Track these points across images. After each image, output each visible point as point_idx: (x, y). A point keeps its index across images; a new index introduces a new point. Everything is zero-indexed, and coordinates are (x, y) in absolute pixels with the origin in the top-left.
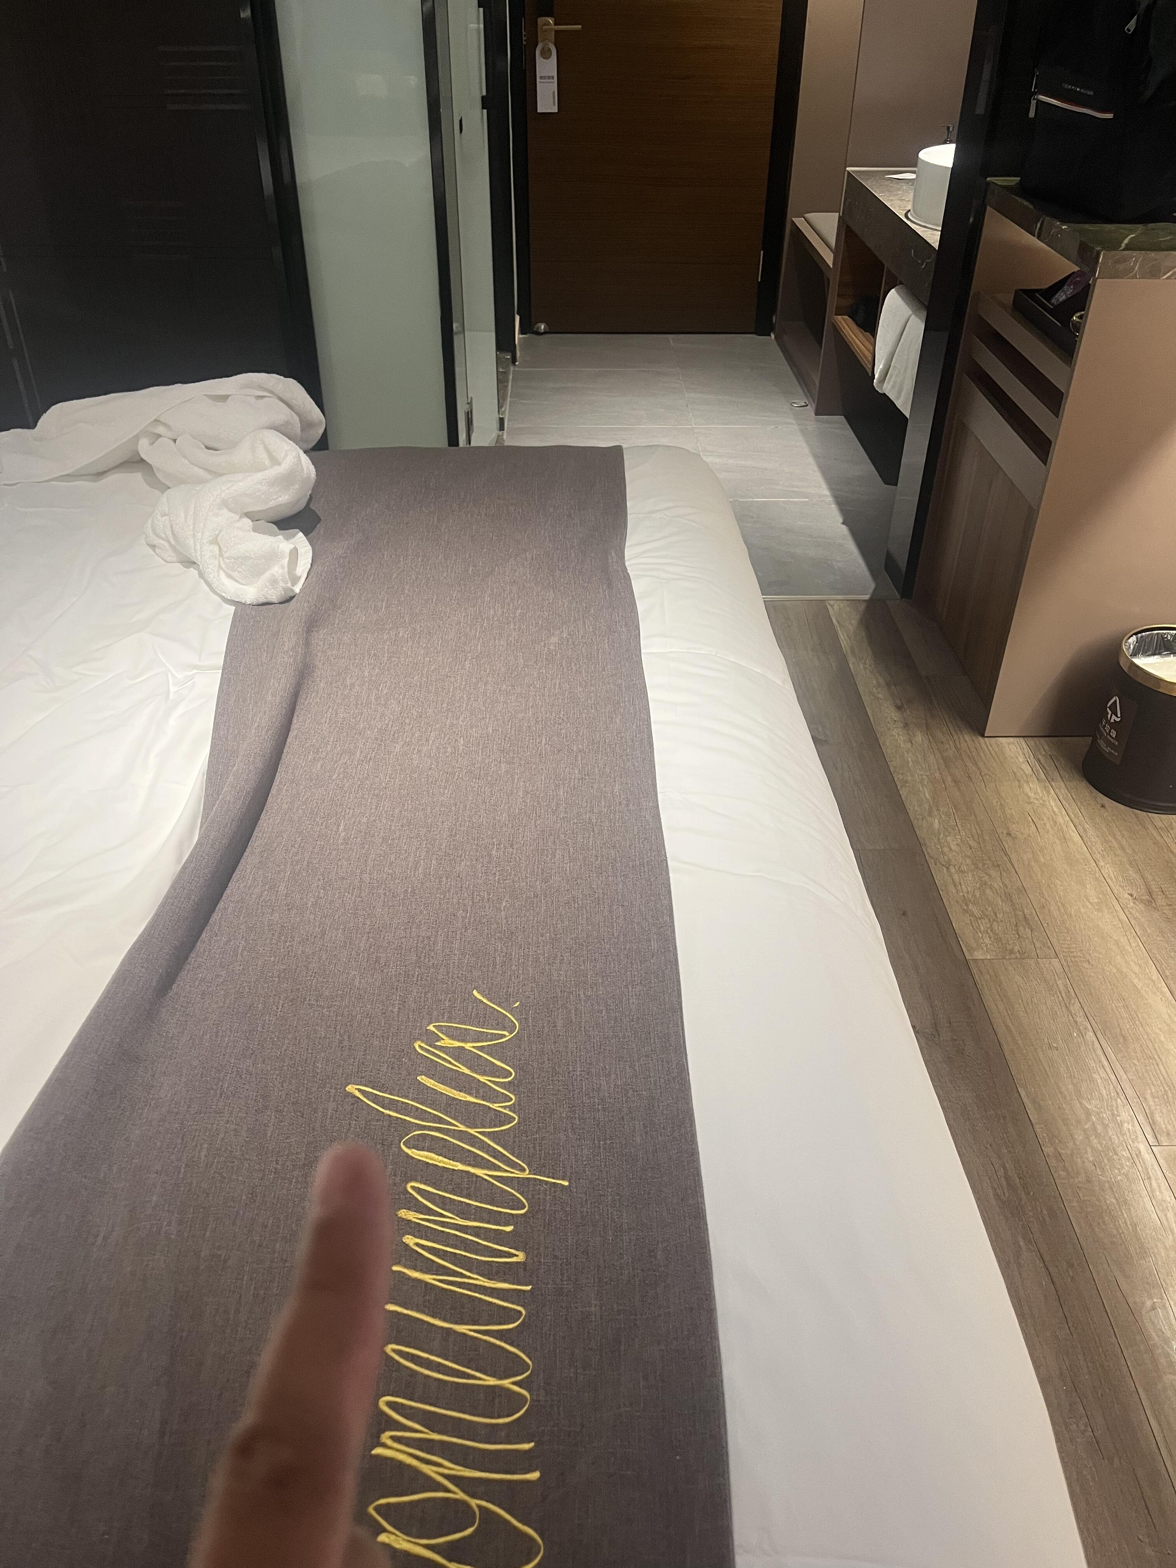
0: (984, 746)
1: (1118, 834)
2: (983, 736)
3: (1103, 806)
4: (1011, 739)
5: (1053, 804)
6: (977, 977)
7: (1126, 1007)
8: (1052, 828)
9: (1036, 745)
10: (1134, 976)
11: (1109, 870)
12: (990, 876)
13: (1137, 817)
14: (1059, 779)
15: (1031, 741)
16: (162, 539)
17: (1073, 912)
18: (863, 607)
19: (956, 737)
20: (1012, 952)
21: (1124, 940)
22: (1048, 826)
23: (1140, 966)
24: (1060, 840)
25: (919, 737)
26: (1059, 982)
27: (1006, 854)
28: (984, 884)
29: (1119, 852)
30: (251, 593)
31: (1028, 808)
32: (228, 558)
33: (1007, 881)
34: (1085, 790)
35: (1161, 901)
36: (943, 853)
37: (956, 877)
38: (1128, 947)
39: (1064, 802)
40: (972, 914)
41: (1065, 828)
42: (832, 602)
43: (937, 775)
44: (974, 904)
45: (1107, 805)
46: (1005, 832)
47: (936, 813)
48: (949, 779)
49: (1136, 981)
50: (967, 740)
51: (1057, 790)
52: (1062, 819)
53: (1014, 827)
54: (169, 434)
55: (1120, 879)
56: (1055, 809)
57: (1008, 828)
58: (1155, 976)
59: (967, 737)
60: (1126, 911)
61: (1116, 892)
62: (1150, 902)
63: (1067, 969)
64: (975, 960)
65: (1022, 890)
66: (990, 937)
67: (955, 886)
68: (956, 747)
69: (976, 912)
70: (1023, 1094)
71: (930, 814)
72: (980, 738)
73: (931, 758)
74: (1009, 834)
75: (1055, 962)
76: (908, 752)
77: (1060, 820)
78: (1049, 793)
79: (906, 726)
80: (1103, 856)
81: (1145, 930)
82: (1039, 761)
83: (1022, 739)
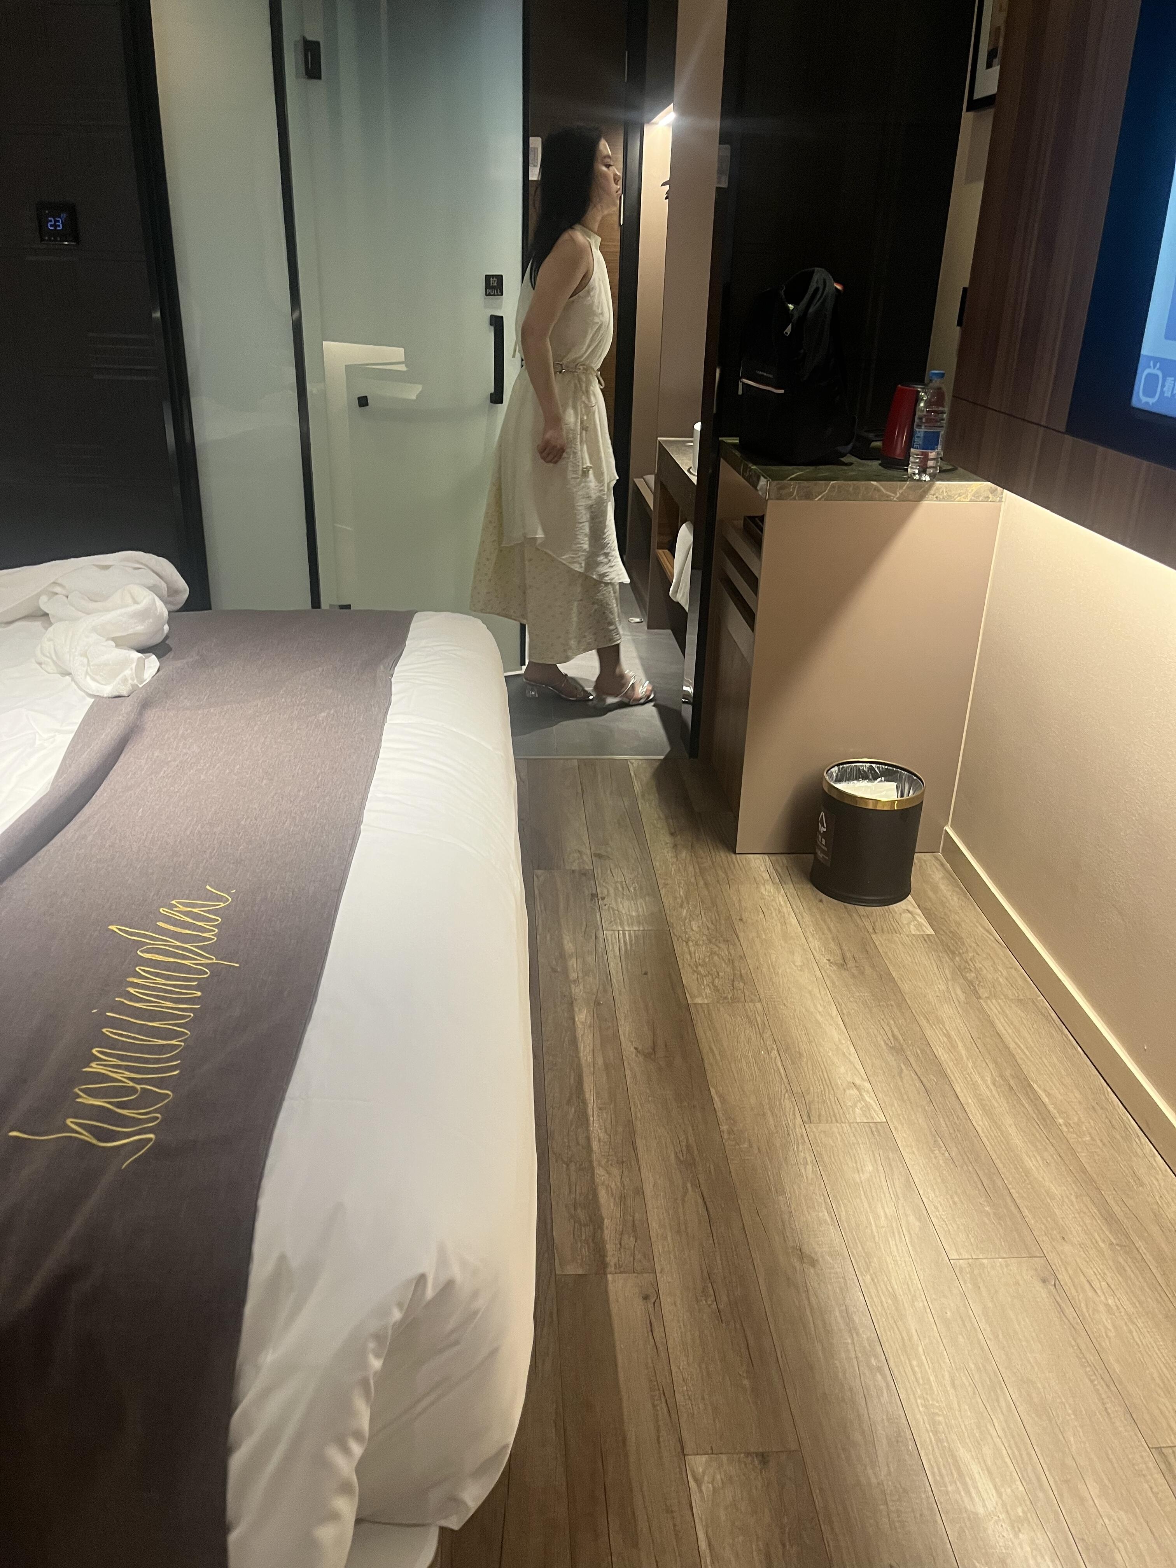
0: (735, 860)
1: (828, 920)
2: (735, 853)
3: (821, 901)
4: (758, 855)
5: (780, 898)
6: (694, 1016)
7: (807, 1034)
8: (777, 915)
9: (777, 860)
10: (818, 1014)
11: (815, 943)
12: (720, 948)
13: (846, 908)
14: (790, 882)
15: (773, 857)
16: (47, 657)
17: (780, 972)
18: (658, 764)
19: (713, 854)
20: (726, 998)
21: (816, 991)
22: (774, 914)
23: (825, 1007)
24: (781, 923)
25: (684, 854)
26: (759, 1019)
27: (736, 934)
28: (713, 953)
29: (826, 931)
30: (107, 690)
31: (761, 902)
32: (93, 665)
33: (732, 952)
34: (809, 890)
35: (851, 964)
36: (686, 933)
37: (692, 949)
38: (819, 995)
39: (790, 898)
40: (699, 973)
41: (786, 915)
42: (633, 761)
43: (693, 880)
44: (702, 966)
45: (824, 900)
46: (738, 918)
47: (685, 904)
48: (702, 883)
49: (819, 1017)
50: (723, 856)
51: (786, 890)
52: (787, 909)
53: (745, 916)
54: (64, 592)
55: (823, 949)
56: (782, 903)
57: (741, 916)
58: (835, 1012)
59: (722, 855)
60: (822, 971)
61: (817, 958)
62: (843, 964)
63: (766, 1010)
64: (695, 1004)
65: (743, 957)
66: (710, 988)
67: (690, 954)
68: (712, 860)
69: (703, 972)
70: (713, 1091)
71: (681, 906)
72: (733, 855)
73: (691, 869)
74: (741, 920)
75: (759, 1005)
76: (672, 865)
77: (785, 910)
78: (779, 892)
79: (675, 846)
80: (813, 935)
81: (833, 983)
82: (776, 870)
83: (766, 856)
